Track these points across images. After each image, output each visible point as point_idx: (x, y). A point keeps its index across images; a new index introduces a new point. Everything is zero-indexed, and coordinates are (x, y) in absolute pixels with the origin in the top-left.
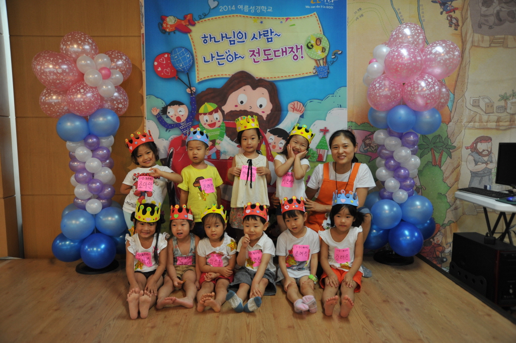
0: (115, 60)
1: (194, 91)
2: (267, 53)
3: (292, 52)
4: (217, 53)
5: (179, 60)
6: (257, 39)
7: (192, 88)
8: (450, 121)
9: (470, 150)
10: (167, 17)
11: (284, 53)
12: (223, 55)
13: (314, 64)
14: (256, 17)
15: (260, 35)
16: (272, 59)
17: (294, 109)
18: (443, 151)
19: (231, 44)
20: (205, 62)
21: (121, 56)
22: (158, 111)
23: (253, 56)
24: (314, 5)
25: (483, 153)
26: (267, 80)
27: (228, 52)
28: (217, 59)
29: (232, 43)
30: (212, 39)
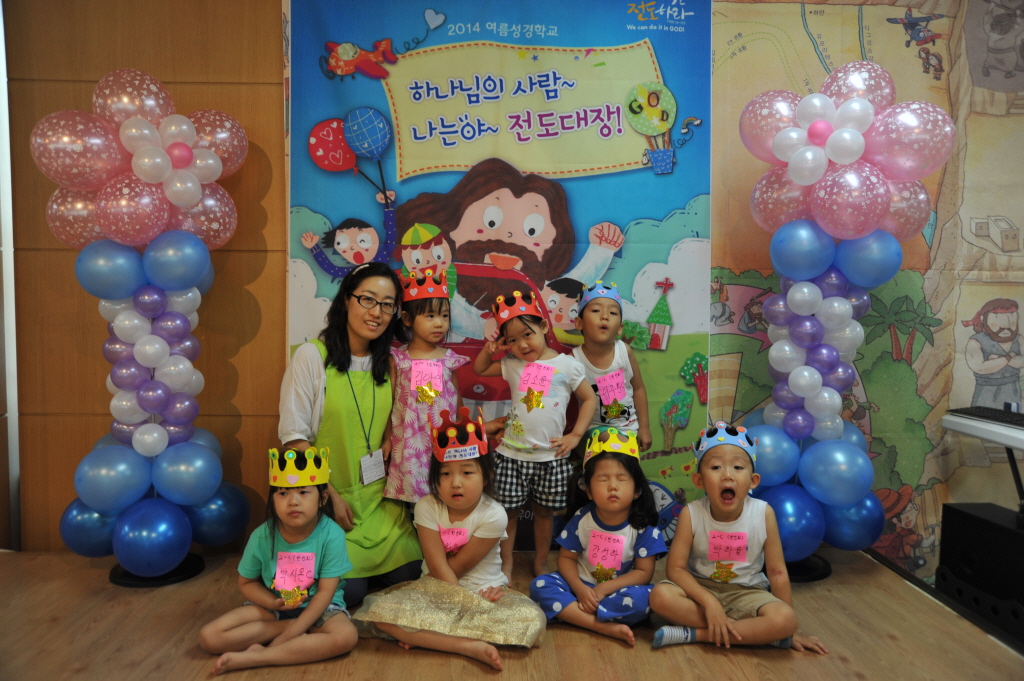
0: (208, 129)
1: (393, 198)
2: (545, 120)
3: (598, 120)
4: (442, 120)
5: (362, 133)
6: (524, 91)
7: (388, 193)
8: (929, 267)
9: (972, 327)
10: (338, 44)
11: (582, 122)
12: (454, 126)
13: (644, 145)
14: (524, 47)
15: (532, 84)
16: (556, 134)
17: (602, 239)
18: (915, 329)
19: (471, 102)
20: (416, 138)
21: (222, 121)
22: (316, 239)
23: (517, 127)
24: (644, 24)
25: (1001, 335)
26: (546, 176)
27: (463, 118)
28: (441, 133)
29: (474, 99)
30: (431, 92)
